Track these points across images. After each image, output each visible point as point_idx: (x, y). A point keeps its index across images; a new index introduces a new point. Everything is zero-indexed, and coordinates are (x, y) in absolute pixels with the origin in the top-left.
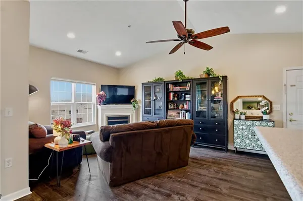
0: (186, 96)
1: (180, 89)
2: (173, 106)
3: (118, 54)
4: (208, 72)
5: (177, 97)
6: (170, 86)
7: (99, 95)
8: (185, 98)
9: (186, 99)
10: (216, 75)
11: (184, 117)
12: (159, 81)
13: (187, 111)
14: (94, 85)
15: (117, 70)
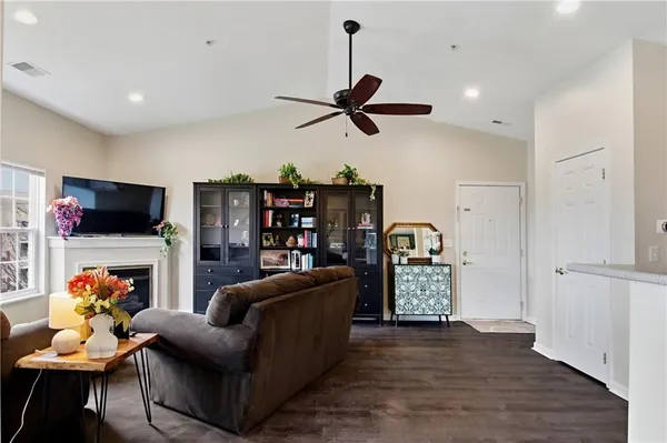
0: (304, 220)
1: (290, 203)
2: (272, 240)
3: (136, 98)
4: (349, 175)
5: (281, 220)
6: (267, 196)
7: (61, 207)
8: (300, 223)
9: (303, 226)
10: (363, 181)
11: (297, 263)
12: (240, 184)
13: (304, 251)
14: (40, 174)
15: (104, 140)
